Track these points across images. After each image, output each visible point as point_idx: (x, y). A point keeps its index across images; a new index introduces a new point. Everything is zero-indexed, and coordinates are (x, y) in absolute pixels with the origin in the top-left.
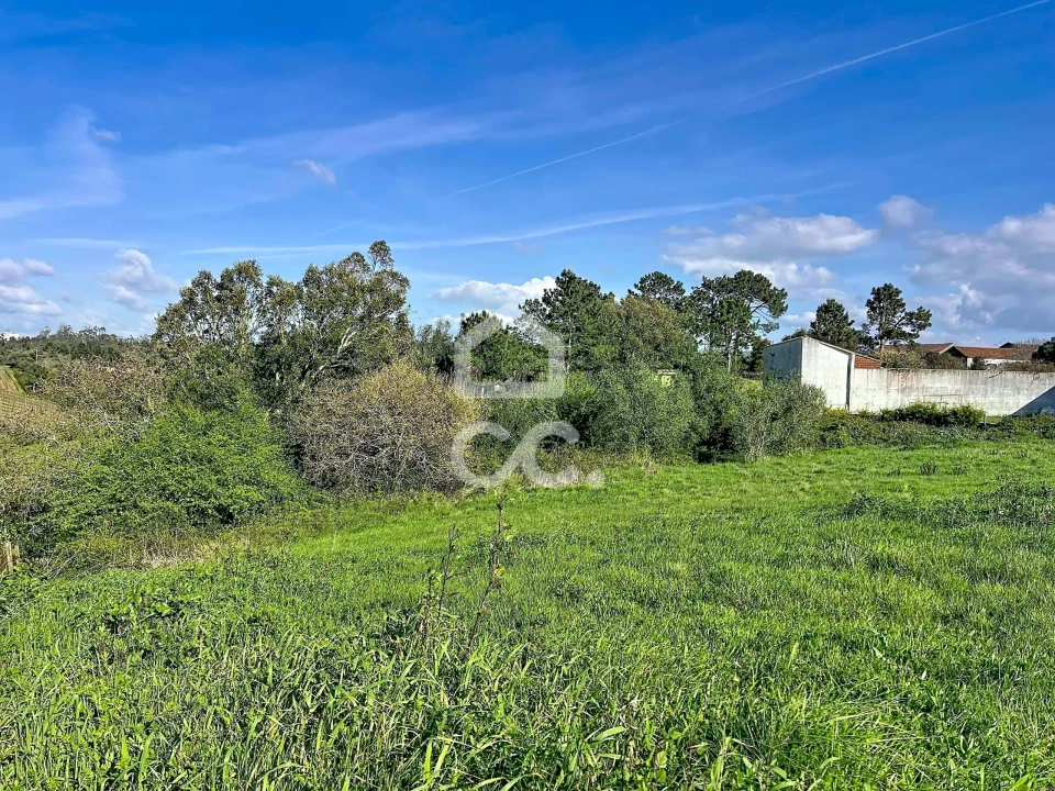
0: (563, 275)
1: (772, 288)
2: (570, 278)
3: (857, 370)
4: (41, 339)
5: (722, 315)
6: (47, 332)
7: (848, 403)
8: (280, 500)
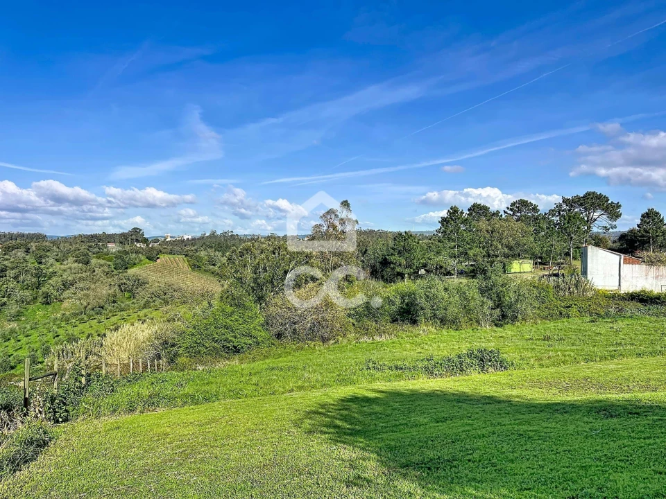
0: (451, 209)
1: (610, 202)
2: (455, 211)
3: (625, 265)
4: (202, 238)
5: (564, 224)
6: (205, 234)
7: (620, 285)
8: (258, 343)
